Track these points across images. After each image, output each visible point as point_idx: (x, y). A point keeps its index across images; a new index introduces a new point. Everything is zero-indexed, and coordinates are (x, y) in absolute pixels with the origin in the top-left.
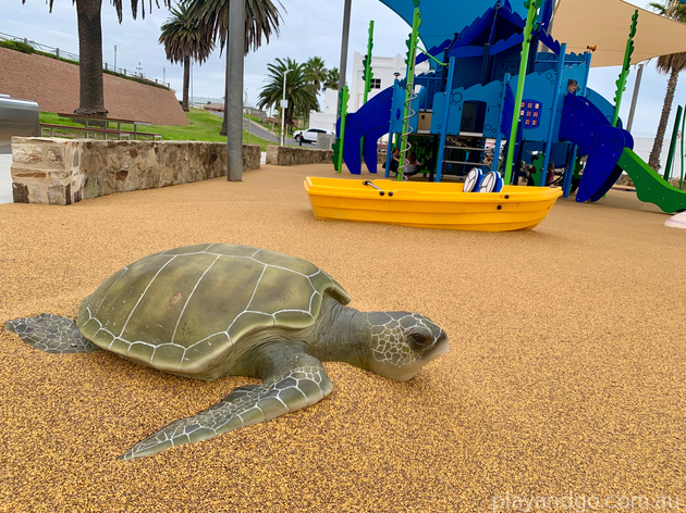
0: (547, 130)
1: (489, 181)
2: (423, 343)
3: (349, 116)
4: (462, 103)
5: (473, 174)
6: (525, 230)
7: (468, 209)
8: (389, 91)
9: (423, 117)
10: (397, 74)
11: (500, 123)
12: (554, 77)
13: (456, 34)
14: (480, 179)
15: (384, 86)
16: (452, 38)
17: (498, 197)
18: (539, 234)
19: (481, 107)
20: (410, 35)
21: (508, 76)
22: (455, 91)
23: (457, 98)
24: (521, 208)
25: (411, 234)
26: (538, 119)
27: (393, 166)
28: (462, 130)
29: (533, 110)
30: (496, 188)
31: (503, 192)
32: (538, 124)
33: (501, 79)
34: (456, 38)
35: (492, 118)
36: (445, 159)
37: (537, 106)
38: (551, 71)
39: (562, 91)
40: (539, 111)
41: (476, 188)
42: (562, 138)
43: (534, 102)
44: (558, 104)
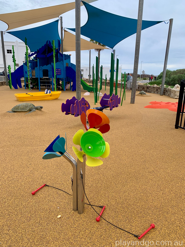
0: (63, 75)
1: (49, 92)
2: (41, 108)
3: (12, 73)
4: (42, 70)
5: (46, 90)
6: (56, 99)
7: (46, 97)
8: (22, 66)
9: (33, 72)
10: (24, 62)
11: (52, 74)
12: (63, 63)
13: (38, 50)
14: (47, 91)
15: (20, 65)
16: (37, 51)
17: (50, 94)
18: (59, 99)
19: (47, 71)
20: (26, 53)
21: (52, 63)
22: (40, 67)
23: (41, 69)
24: (54, 96)
25: (37, 102)
26: (61, 73)
27: (27, 86)
28: (43, 77)
29: (59, 71)
30: (50, 93)
31: (51, 93)
32: (61, 74)
33: (51, 64)
34: (38, 51)
35: (50, 73)
36: (40, 84)
37: (60, 70)
38: (62, 61)
39: (65, 66)
40: (61, 71)
41: (47, 93)
42: (67, 77)
43: (59, 69)
44: (65, 69)
